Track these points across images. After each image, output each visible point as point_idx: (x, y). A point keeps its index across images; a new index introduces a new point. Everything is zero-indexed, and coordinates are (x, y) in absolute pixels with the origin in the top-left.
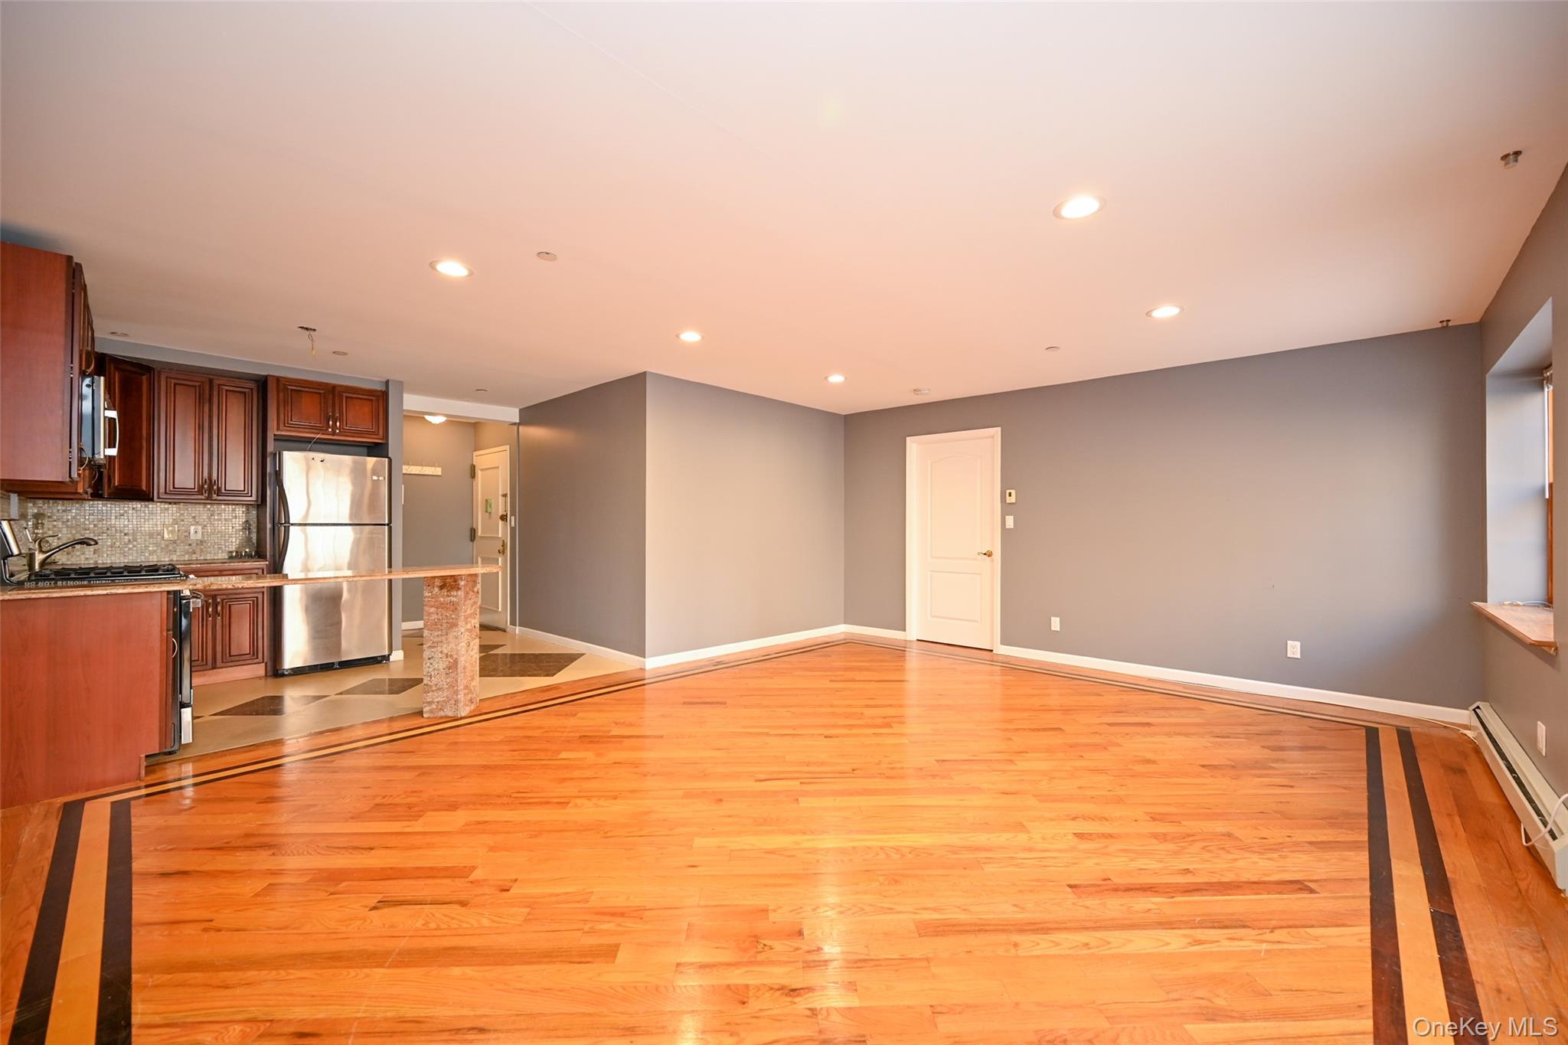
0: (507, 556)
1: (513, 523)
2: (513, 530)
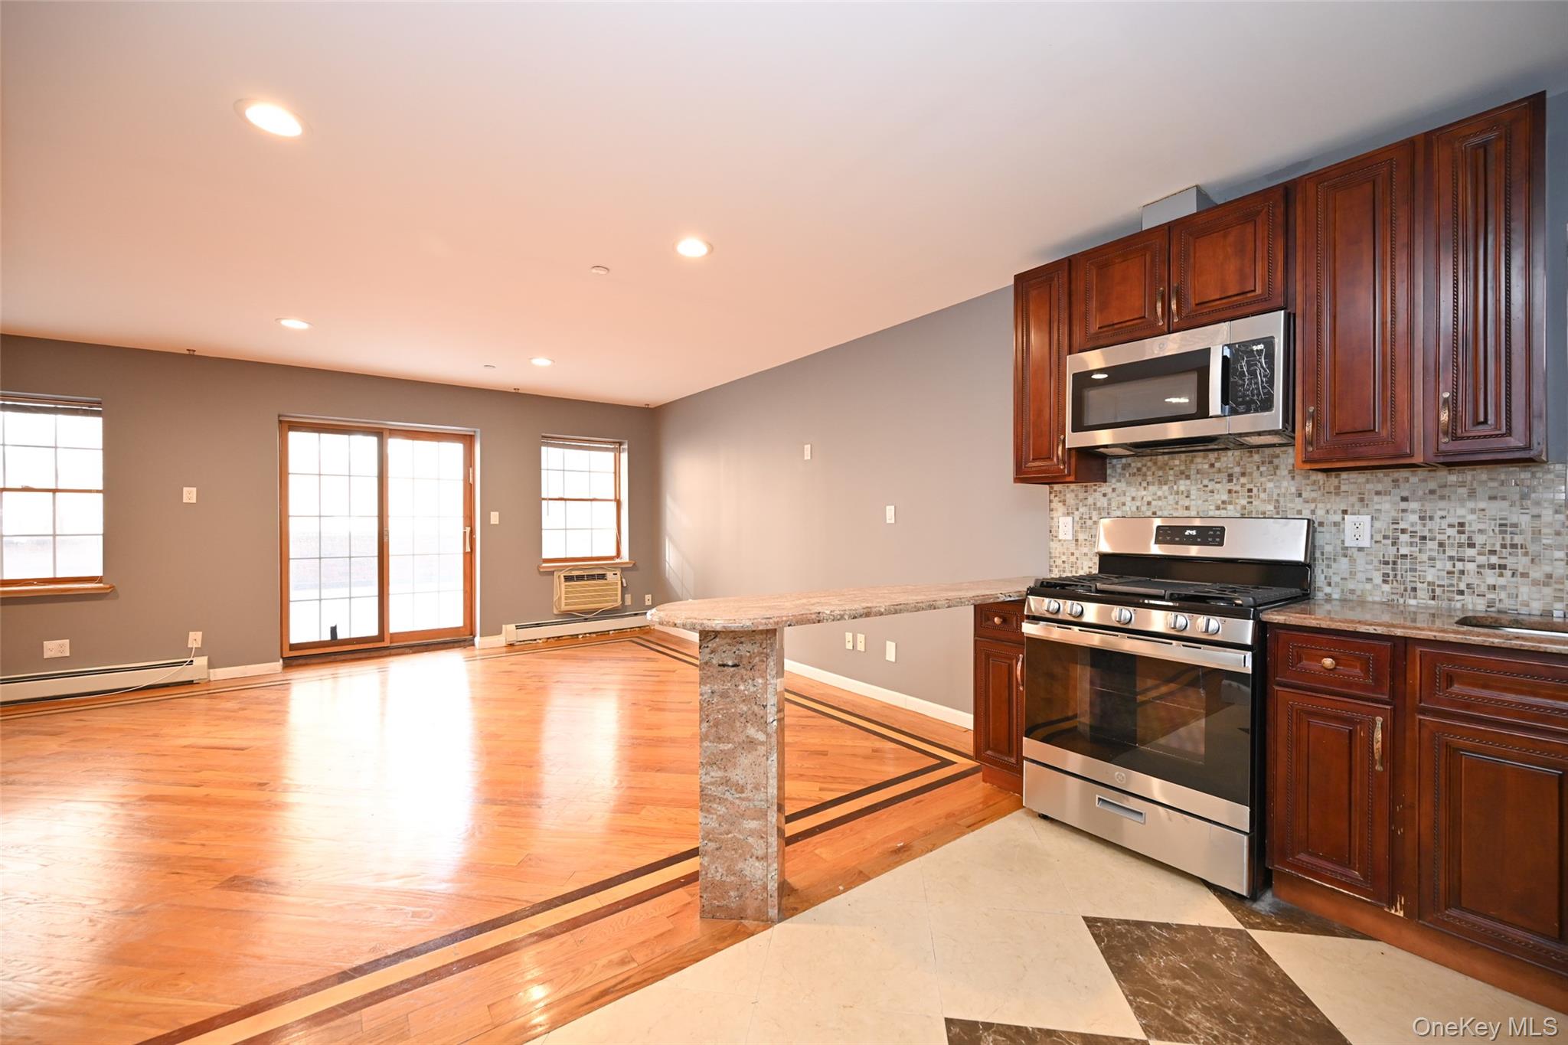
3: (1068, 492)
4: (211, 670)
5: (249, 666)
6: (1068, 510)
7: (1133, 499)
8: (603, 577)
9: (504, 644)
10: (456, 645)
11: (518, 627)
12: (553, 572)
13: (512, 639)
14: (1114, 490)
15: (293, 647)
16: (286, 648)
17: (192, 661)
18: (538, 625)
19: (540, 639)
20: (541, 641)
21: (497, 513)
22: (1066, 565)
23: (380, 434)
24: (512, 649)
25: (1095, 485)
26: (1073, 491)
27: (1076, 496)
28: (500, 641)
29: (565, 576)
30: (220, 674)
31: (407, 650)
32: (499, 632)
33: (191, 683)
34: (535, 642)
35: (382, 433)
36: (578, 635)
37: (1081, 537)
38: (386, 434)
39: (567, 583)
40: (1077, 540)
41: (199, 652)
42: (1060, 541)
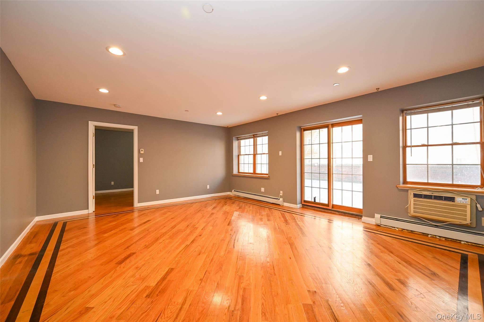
4: (284, 203)
5: (291, 204)
8: (452, 199)
9: (375, 224)
10: (357, 217)
11: (381, 217)
12: (408, 190)
13: (379, 223)
15: (305, 201)
16: (303, 201)
17: (279, 199)
18: (397, 220)
19: (397, 228)
20: (397, 229)
21: (372, 156)
23: (327, 126)
24: (378, 228)
28: (372, 221)
29: (414, 194)
30: (286, 204)
31: (337, 213)
32: (373, 217)
33: (279, 205)
34: (394, 228)
35: (328, 126)
36: (428, 234)
38: (330, 126)
39: (415, 199)
41: (281, 197)
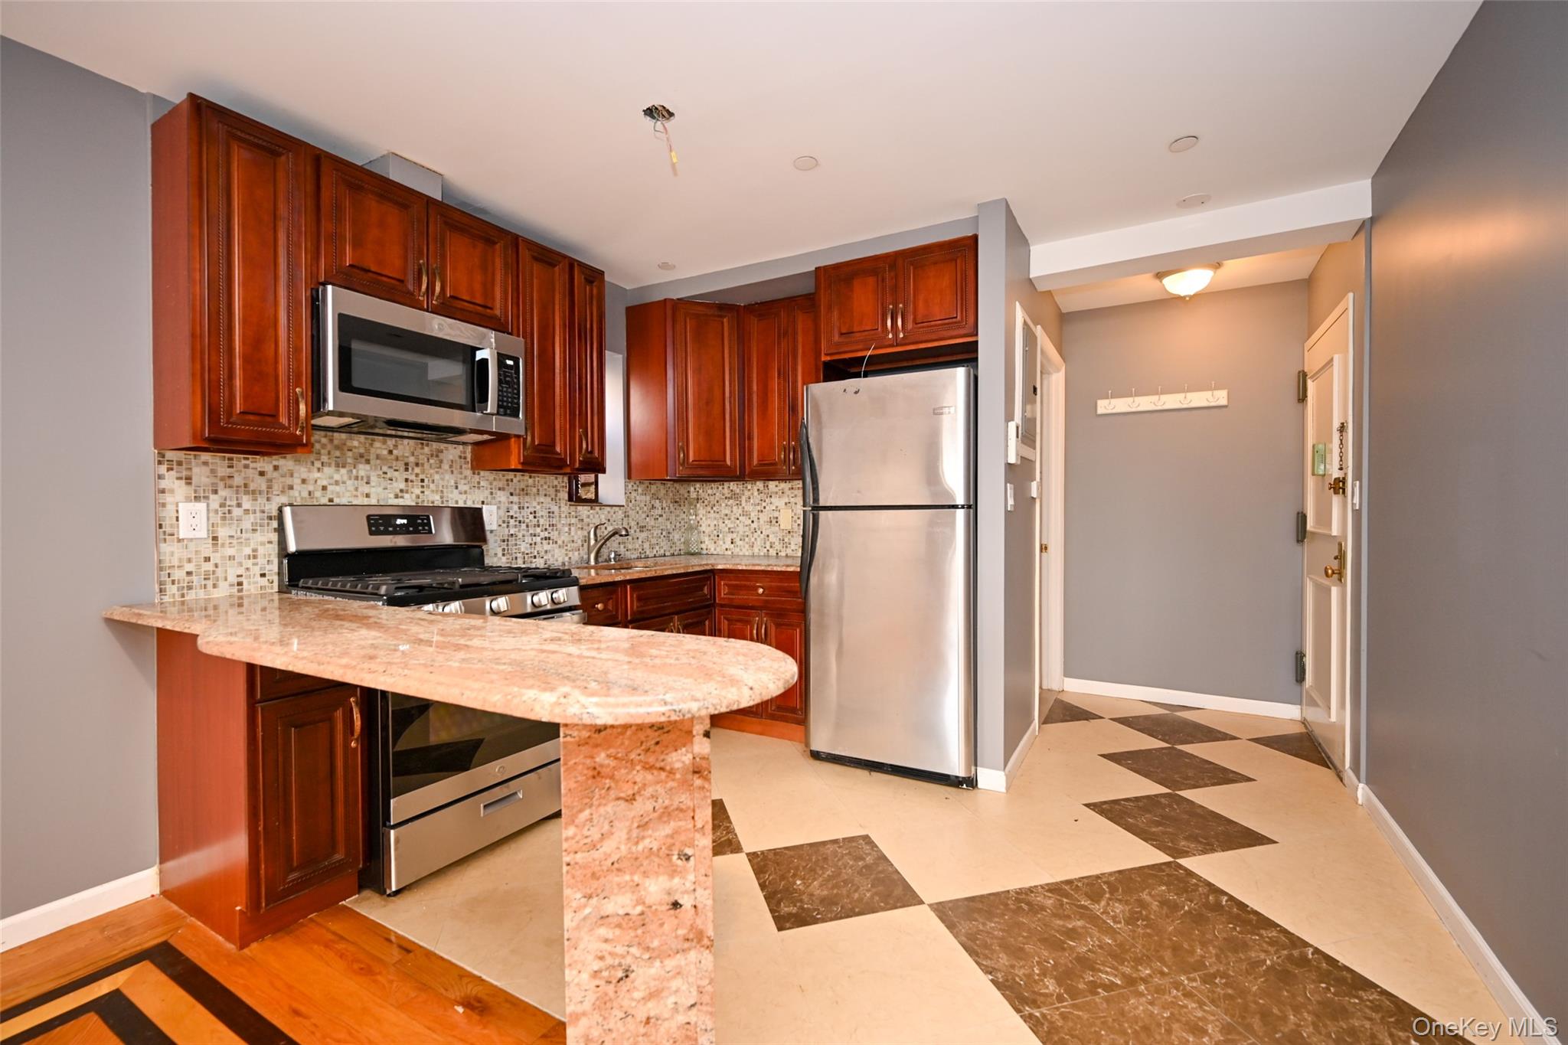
0: (1345, 586)
1: (1356, 500)
2: (1357, 514)
3: (197, 465)
6: (195, 491)
7: (304, 481)
14: (276, 468)
22: (194, 578)
25: (245, 459)
26: (205, 463)
27: (213, 471)
37: (223, 533)
40: (215, 538)
42: (179, 540)
